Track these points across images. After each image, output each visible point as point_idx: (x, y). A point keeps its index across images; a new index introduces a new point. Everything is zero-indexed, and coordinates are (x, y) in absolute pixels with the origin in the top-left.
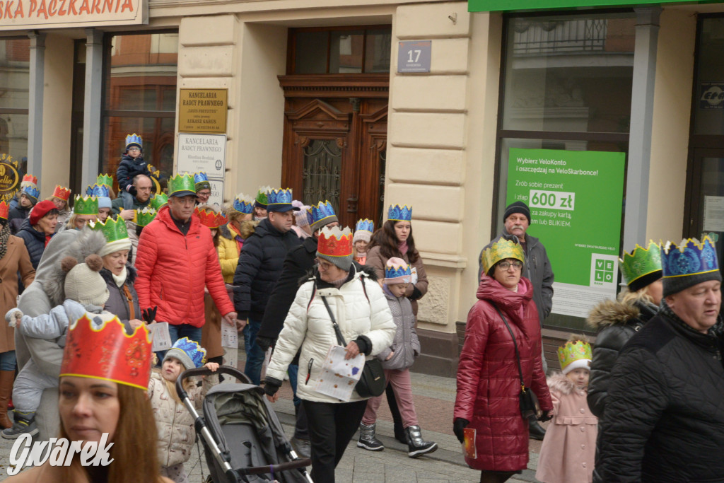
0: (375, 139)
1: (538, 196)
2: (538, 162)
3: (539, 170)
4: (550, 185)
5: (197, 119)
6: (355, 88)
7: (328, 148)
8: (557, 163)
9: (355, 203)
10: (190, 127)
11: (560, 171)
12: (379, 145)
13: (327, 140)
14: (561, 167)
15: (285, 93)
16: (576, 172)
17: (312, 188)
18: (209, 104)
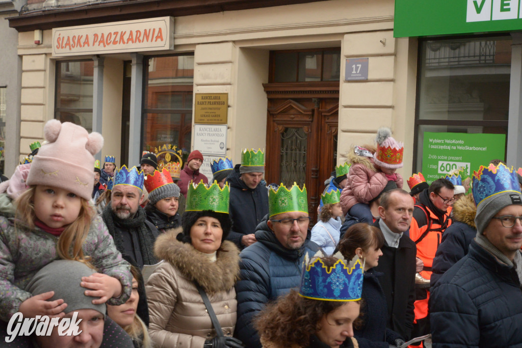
0: (330, 127)
1: (445, 165)
2: (444, 141)
3: (445, 147)
4: (453, 158)
5: (207, 114)
6: (316, 91)
7: (297, 133)
8: (457, 142)
9: (317, 171)
10: (202, 120)
11: (460, 148)
12: (333, 131)
13: (297, 128)
14: (460, 145)
15: (268, 95)
16: (471, 149)
17: (287, 161)
18: (215, 104)
